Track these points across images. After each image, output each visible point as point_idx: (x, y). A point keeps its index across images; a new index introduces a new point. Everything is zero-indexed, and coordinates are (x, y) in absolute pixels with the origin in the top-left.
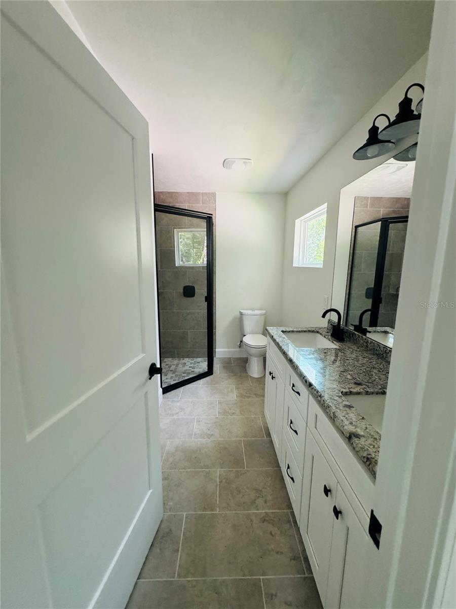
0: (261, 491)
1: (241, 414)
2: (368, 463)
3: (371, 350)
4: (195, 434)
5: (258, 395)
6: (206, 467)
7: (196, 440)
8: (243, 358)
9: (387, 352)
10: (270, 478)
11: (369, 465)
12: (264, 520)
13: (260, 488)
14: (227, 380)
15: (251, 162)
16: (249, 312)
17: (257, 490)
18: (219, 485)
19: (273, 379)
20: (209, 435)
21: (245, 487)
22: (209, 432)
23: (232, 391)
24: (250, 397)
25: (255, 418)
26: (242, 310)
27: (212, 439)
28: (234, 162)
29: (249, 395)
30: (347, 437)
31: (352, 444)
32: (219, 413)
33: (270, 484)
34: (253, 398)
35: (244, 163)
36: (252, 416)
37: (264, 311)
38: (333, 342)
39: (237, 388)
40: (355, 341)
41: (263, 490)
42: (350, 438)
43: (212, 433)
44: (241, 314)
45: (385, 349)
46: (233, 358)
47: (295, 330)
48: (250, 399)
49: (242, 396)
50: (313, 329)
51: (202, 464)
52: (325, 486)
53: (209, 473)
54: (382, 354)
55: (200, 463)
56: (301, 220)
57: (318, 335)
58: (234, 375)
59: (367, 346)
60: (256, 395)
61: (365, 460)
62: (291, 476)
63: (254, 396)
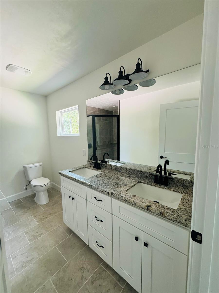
0: (83, 267)
1: (46, 231)
2: (161, 214)
3: (114, 170)
4: (16, 269)
5: (52, 214)
6: (40, 284)
7: (19, 273)
8: (29, 196)
9: (122, 168)
10: (83, 256)
11: (162, 215)
12: (93, 282)
13: (82, 266)
14: (24, 215)
15: (31, 73)
16: (32, 165)
17: (81, 269)
18: (56, 288)
19: (73, 200)
20: (29, 261)
21: (73, 274)
22: (29, 259)
23: (32, 220)
24: (47, 217)
25: (57, 228)
26: (25, 165)
27: (34, 261)
28: (18, 68)
29: (46, 217)
30: (146, 209)
31: (150, 210)
32: (29, 240)
33: (85, 259)
34: (50, 217)
35: (26, 71)
36: (55, 228)
37: (41, 163)
38: (97, 170)
39: (35, 217)
40: (105, 168)
41: (83, 266)
42: (148, 208)
43: (31, 258)
44: (25, 168)
45: (120, 168)
46: (21, 199)
47: (75, 169)
48: (48, 219)
49: (41, 220)
50: (83, 167)
51: (35, 286)
52: (135, 237)
53: (44, 287)
54: (120, 170)
55: (33, 286)
56: (59, 112)
57: (87, 169)
58: (28, 209)
59: (112, 168)
60: (50, 214)
61: (160, 214)
62: (101, 246)
63: (50, 216)
